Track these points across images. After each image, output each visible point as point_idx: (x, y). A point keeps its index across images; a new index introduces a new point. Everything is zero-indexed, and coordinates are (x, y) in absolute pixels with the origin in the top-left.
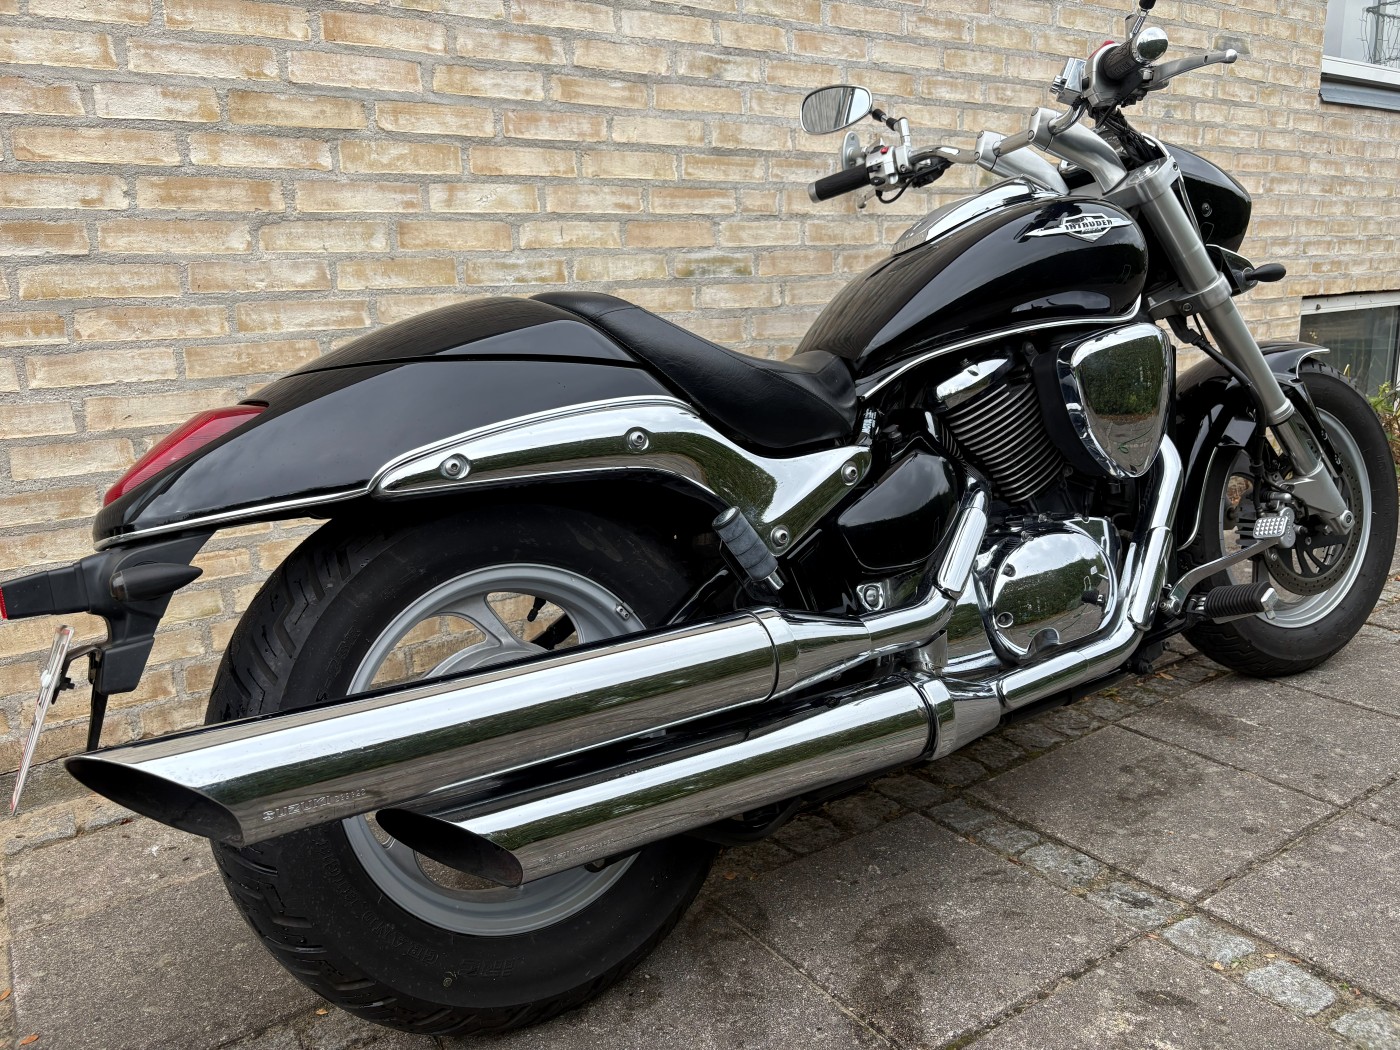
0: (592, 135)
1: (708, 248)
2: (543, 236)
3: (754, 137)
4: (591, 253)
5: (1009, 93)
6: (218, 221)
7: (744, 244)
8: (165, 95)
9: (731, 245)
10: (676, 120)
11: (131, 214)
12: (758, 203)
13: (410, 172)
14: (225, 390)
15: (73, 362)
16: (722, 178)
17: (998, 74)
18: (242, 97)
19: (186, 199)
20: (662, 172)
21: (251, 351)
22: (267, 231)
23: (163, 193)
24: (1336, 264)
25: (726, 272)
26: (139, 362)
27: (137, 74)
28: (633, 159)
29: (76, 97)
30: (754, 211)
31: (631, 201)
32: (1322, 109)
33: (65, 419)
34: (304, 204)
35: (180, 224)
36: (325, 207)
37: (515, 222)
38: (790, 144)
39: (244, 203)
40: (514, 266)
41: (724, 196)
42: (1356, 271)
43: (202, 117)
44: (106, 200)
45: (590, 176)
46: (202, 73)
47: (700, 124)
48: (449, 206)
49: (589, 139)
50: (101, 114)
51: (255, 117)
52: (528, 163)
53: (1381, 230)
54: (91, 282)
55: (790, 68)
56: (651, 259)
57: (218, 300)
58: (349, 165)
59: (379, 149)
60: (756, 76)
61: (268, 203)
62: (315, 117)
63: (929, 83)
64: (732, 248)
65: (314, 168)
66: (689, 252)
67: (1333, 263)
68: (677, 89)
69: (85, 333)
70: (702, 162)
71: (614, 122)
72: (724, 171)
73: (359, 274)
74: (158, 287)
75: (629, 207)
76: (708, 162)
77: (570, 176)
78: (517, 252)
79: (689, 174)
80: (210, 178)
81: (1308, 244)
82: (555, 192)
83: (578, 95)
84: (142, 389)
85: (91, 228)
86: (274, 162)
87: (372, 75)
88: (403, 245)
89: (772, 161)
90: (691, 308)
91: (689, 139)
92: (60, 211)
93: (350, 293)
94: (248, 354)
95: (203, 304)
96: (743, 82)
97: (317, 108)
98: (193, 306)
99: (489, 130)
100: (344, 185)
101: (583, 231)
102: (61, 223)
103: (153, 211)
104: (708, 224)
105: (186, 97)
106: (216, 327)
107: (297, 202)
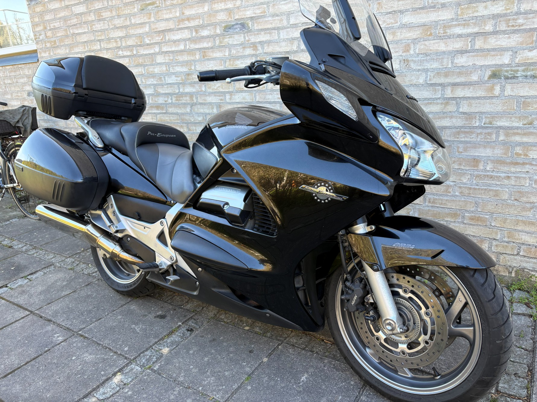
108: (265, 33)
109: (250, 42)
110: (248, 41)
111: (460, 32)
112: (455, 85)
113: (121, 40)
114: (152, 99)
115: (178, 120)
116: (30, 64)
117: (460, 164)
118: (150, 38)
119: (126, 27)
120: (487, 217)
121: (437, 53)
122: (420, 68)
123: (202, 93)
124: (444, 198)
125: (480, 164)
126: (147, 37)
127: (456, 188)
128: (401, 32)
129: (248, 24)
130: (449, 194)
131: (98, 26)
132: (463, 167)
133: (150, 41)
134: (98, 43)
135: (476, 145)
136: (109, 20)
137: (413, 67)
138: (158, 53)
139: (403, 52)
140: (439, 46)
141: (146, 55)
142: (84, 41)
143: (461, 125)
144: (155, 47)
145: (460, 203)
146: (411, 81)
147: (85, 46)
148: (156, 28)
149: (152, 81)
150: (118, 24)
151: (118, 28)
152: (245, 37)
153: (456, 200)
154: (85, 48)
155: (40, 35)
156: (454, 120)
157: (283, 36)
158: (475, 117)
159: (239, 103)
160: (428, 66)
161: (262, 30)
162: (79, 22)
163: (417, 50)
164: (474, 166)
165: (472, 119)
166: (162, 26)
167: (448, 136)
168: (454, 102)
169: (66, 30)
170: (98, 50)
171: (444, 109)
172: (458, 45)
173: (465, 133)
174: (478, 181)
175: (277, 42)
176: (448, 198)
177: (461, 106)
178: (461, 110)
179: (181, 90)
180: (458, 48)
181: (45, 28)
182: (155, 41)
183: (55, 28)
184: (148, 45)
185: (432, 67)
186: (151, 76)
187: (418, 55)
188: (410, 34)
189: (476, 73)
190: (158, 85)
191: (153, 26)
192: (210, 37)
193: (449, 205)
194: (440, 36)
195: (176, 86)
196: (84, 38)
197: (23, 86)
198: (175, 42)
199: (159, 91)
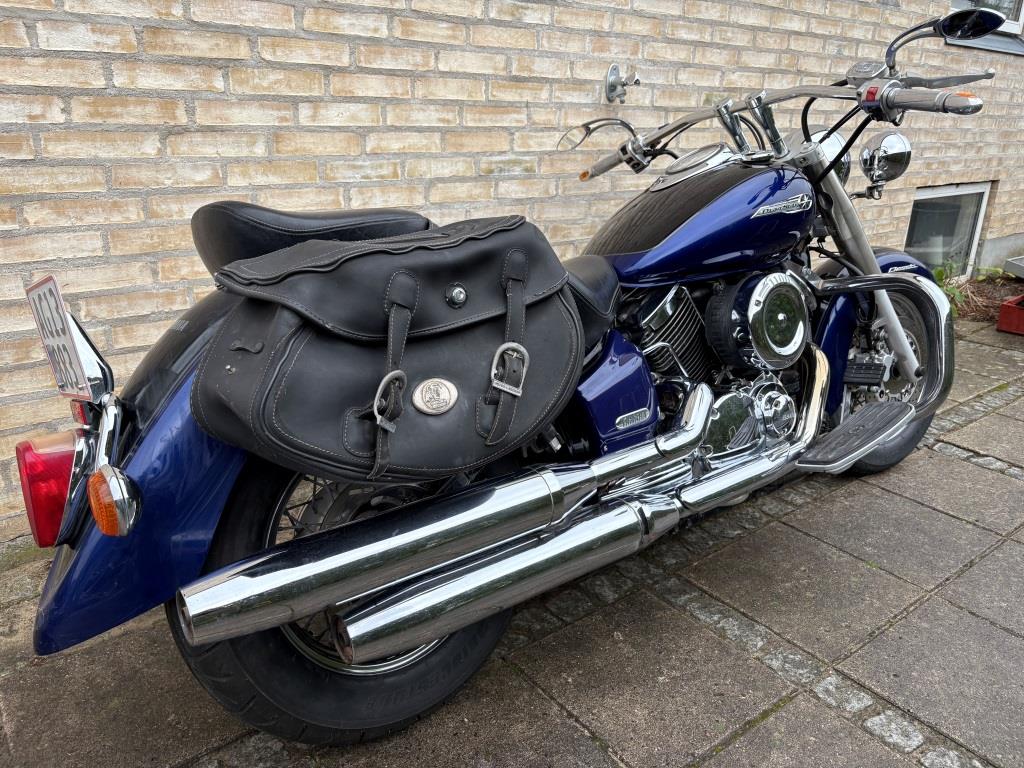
0: (423, 66)
1: (504, 152)
2: (384, 144)
3: (543, 67)
4: (418, 156)
5: (729, 34)
6: (136, 131)
7: (532, 150)
8: (93, 31)
9: (522, 150)
10: (486, 54)
11: (68, 126)
12: (544, 118)
13: (284, 94)
14: (141, 264)
15: (23, 242)
16: (517, 99)
17: (723, 20)
18: (154, 33)
19: (110, 115)
20: (474, 94)
21: (160, 233)
22: (173, 139)
23: (92, 109)
24: (942, 163)
25: (517, 171)
26: (74, 243)
27: (71, 14)
28: (453, 84)
29: (22, 31)
30: (540, 124)
31: (450, 116)
32: (946, 49)
33: (18, 287)
34: (203, 118)
35: (105, 133)
36: (219, 120)
37: (362, 133)
38: (569, 73)
39: (154, 118)
40: (361, 167)
41: (519, 113)
42: (955, 168)
43: (123, 49)
44: (48, 115)
45: (420, 97)
46: (123, 13)
47: (504, 57)
48: (314, 121)
49: (421, 69)
50: (43, 46)
51: (165, 49)
52: (374, 87)
53: (974, 138)
54: (36, 181)
55: (572, 13)
56: (463, 161)
57: (135, 194)
58: (236, 87)
59: (261, 76)
60: (547, 20)
61: (175, 118)
62: (211, 49)
63: (673, 26)
64: (523, 152)
65: (210, 90)
66: (490, 155)
67: (940, 163)
68: (489, 29)
69: (32, 221)
70: (504, 86)
71: (440, 55)
72: (520, 94)
73: (244, 174)
74: (88, 184)
75: (448, 121)
76: (508, 87)
77: (405, 97)
78: (364, 156)
79: (494, 96)
80: (128, 98)
81: (925, 149)
82: (394, 110)
83: (413, 33)
84: (75, 263)
85: (37, 139)
86: (179, 85)
87: (256, 15)
88: (278, 152)
89: (556, 86)
90: (490, 197)
91: (496, 69)
92: (11, 124)
93: (237, 188)
94: (159, 236)
95: (124, 197)
96: (537, 25)
97: (213, 42)
98: (116, 198)
99: (345, 61)
100: (233, 104)
101: (414, 141)
102: (13, 134)
103: (85, 124)
104: (505, 134)
105: (111, 33)
106: (134, 214)
107: (197, 116)
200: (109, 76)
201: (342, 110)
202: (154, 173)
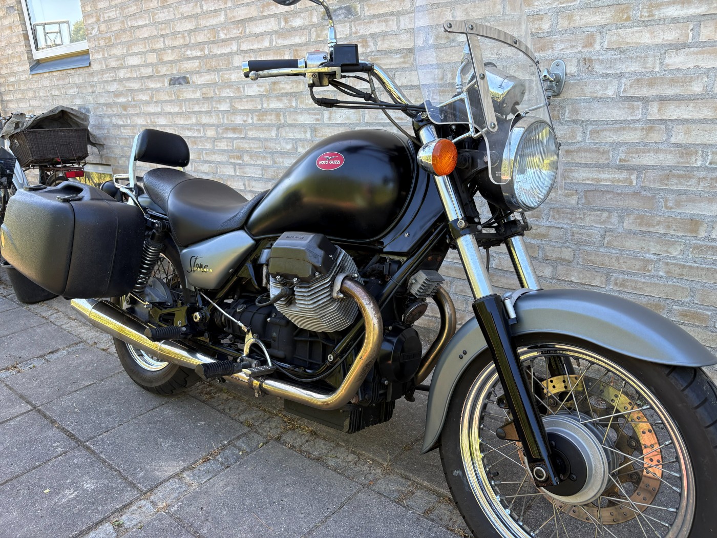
108: (379, 21)
109: (358, 35)
110: (356, 33)
111: (675, 14)
112: (664, 100)
113: (189, 34)
114: (228, 118)
115: (260, 148)
116: (81, 70)
117: (668, 227)
118: (225, 32)
119: (196, 16)
120: (709, 313)
121: (637, 48)
122: (610, 72)
123: (292, 110)
124: (640, 279)
125: (701, 228)
126: (223, 29)
127: (661, 265)
128: (581, 15)
129: (355, 8)
130: (649, 274)
131: (162, 16)
132: (672, 232)
133: (226, 35)
134: (162, 39)
135: (694, 198)
136: (176, 6)
137: (598, 70)
138: (236, 53)
139: (583, 47)
140: (640, 37)
141: (220, 55)
142: (144, 36)
143: (672, 164)
144: (232, 44)
145: (666, 289)
146: (594, 92)
147: (145, 43)
148: (234, 17)
149: (227, 93)
150: (186, 12)
151: (186, 18)
152: (350, 28)
153: (659, 284)
154: (145, 47)
155: (93, 29)
156: (661, 156)
157: (405, 25)
158: (696, 151)
159: (340, 124)
160: (621, 68)
161: (375, 16)
162: (139, 11)
163: (606, 43)
164: (691, 231)
165: (691, 155)
166: (241, 13)
167: (650, 182)
168: (662, 126)
169: (123, 22)
170: (161, 49)
171: (646, 138)
172: (671, 35)
173: (679, 176)
174: (696, 256)
175: (396, 35)
176: (647, 280)
177: (674, 133)
178: (673, 140)
179: (265, 106)
180: (671, 40)
181: (98, 20)
182: (232, 36)
183: (110, 20)
184: (223, 41)
185: (628, 70)
186: (226, 85)
187: (607, 52)
188: (595, 19)
189: (699, 80)
190: (235, 99)
191: (230, 15)
192: (304, 29)
193: (647, 291)
194: (643, 21)
195: (258, 100)
196: (145, 33)
197: (73, 99)
198: (257, 36)
199: (236, 106)
200: (262, 105)
201: (342, 114)
202: (274, 145)
